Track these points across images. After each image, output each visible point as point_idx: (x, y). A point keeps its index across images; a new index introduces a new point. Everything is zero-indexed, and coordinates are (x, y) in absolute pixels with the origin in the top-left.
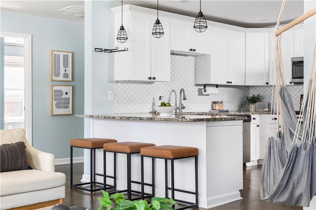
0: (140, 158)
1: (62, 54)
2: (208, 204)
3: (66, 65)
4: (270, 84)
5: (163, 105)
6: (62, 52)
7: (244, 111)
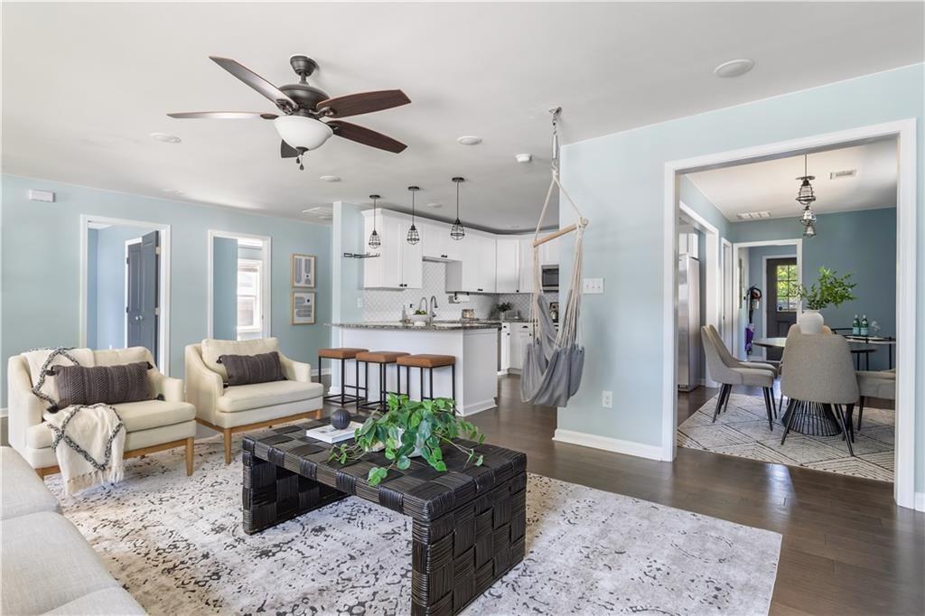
0: (396, 368)
1: (303, 258)
2: (465, 413)
3: (308, 270)
4: (520, 292)
5: (418, 313)
6: (304, 256)
7: (495, 319)
